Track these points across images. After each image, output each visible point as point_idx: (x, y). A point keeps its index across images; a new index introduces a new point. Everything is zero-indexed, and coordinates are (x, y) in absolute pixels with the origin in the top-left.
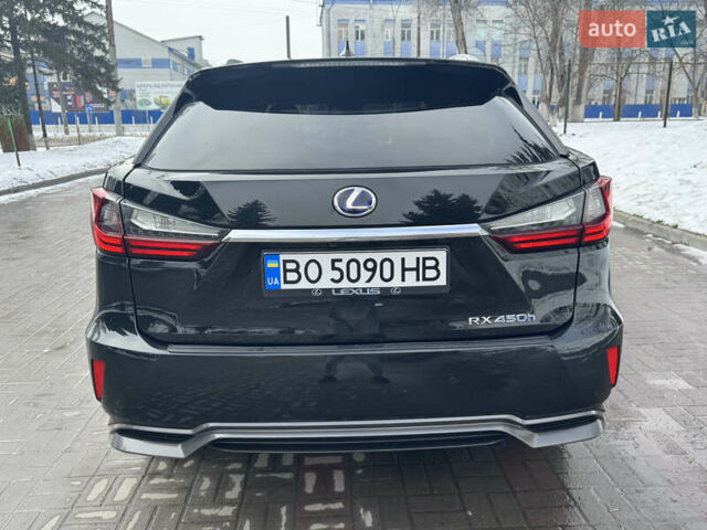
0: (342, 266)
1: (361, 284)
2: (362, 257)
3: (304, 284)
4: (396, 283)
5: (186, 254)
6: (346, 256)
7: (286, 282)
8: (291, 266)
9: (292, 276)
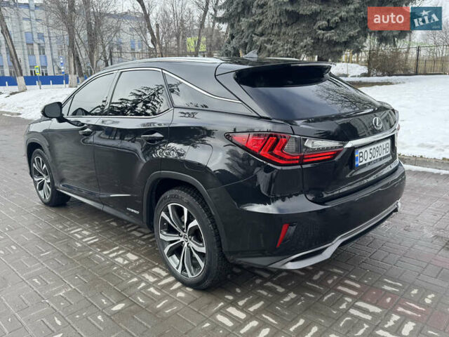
0: (372, 151)
1: (375, 158)
2: (375, 146)
3: (364, 162)
4: (382, 156)
5: (329, 157)
6: (372, 147)
7: (360, 162)
8: (361, 155)
9: (361, 159)
